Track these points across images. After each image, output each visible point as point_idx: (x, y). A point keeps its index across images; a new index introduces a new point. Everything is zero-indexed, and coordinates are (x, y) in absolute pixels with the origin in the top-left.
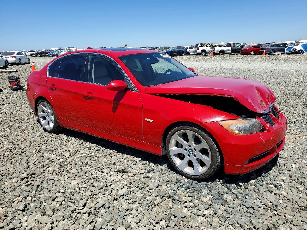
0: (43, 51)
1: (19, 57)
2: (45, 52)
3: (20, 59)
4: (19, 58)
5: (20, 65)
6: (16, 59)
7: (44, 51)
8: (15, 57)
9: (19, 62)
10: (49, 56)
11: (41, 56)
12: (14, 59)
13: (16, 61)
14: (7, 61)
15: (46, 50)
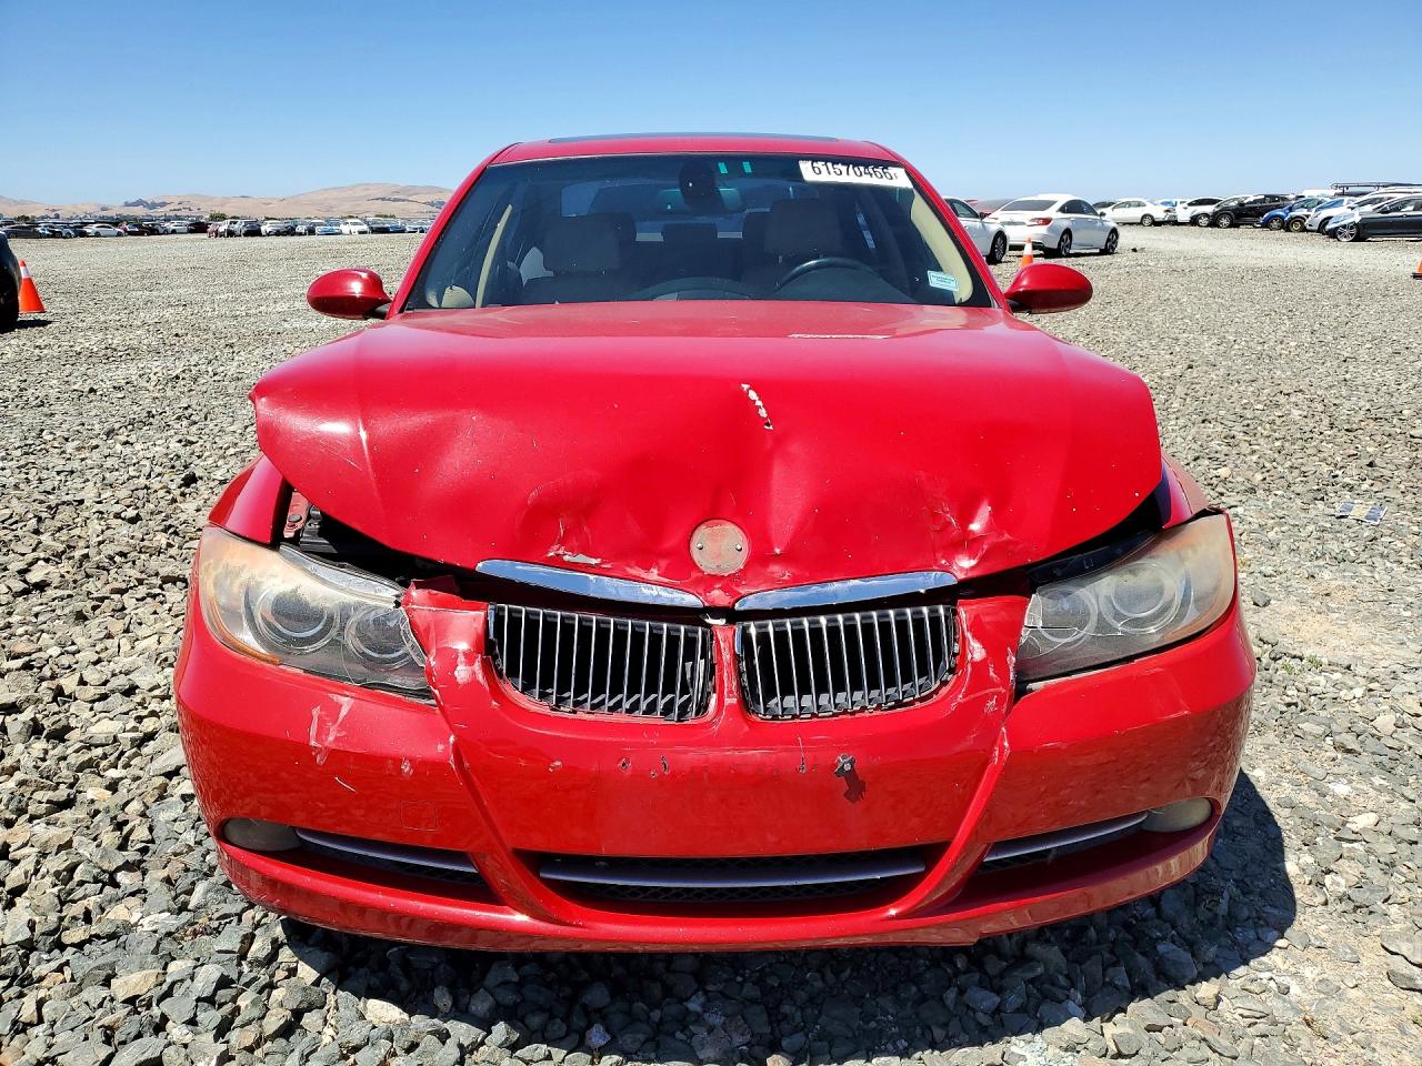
0: (1250, 203)
1: (1063, 221)
2: (1259, 205)
3: (1068, 232)
4: (1066, 224)
5: (1063, 256)
6: (1049, 230)
7: (1255, 201)
8: (1047, 221)
9: (1059, 244)
10: (1267, 227)
11: (1233, 225)
12: (1043, 230)
13: (1045, 236)
14: (1000, 235)
15: (1266, 196)
